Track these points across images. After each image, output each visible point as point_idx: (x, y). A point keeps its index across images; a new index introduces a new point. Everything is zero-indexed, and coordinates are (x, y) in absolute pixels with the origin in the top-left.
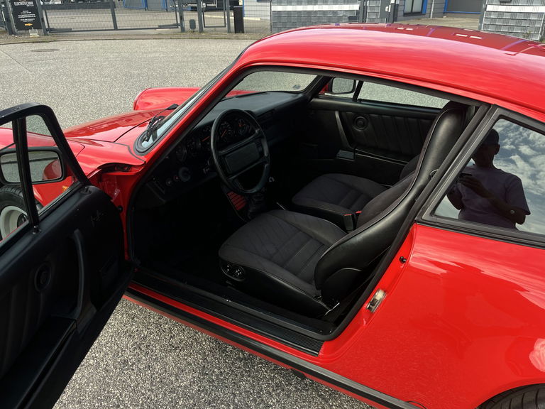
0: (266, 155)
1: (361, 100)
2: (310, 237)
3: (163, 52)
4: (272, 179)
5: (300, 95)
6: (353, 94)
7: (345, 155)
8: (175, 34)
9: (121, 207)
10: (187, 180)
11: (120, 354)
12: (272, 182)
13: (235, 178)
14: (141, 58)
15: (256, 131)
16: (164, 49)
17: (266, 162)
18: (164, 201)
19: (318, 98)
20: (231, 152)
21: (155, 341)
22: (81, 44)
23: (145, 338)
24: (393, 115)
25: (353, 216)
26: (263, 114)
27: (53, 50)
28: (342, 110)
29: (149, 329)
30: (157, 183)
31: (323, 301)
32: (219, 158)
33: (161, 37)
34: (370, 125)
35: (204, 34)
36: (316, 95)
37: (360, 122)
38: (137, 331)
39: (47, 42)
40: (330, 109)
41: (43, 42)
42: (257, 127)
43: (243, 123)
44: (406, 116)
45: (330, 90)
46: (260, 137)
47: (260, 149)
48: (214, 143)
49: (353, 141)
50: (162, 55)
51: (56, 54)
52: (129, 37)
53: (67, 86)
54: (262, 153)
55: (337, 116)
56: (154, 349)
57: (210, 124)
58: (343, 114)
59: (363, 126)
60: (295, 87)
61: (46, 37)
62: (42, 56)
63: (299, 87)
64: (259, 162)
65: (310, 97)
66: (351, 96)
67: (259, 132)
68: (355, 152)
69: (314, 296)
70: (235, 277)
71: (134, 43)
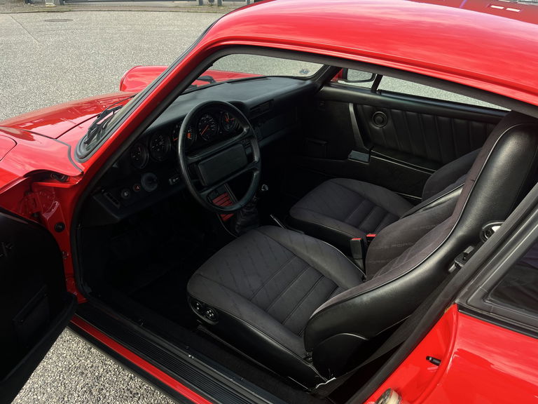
0: (256, 158)
1: (381, 92)
2: (306, 264)
3: (178, 26)
4: (265, 188)
5: (308, 82)
6: (372, 83)
7: (360, 157)
8: (193, 6)
9: (62, 224)
10: (153, 189)
11: (66, 399)
12: (265, 191)
13: (210, 193)
14: (154, 31)
15: (245, 130)
16: (179, 23)
17: (255, 170)
18: (118, 218)
19: (329, 86)
20: (206, 158)
21: (111, 383)
22: (96, 15)
23: (98, 378)
24: (419, 112)
25: (362, 241)
26: (258, 106)
27: (66, 20)
28: (358, 102)
29: (106, 364)
30: (108, 195)
31: (314, 365)
32: (188, 166)
33: (178, 9)
34: (390, 122)
35: (222, 8)
36: (327, 82)
37: (379, 117)
38: (92, 366)
39: (62, 12)
40: (343, 100)
41: (58, 12)
42: (245, 124)
43: (231, 117)
44: (435, 114)
45: (345, 78)
46: (250, 137)
47: (248, 151)
48: (182, 146)
49: (369, 140)
50: (176, 29)
51: (69, 24)
52: (145, 9)
53: (72, 58)
54: (251, 157)
55: (351, 109)
56: (108, 394)
57: (178, 121)
58: (359, 107)
59: (382, 122)
60: (302, 71)
61: (61, 7)
62: (54, 27)
63: (307, 72)
64: (246, 169)
65: (320, 85)
66: (370, 85)
67: (248, 130)
68: (370, 153)
69: (304, 357)
70: (207, 317)
71: (150, 15)
